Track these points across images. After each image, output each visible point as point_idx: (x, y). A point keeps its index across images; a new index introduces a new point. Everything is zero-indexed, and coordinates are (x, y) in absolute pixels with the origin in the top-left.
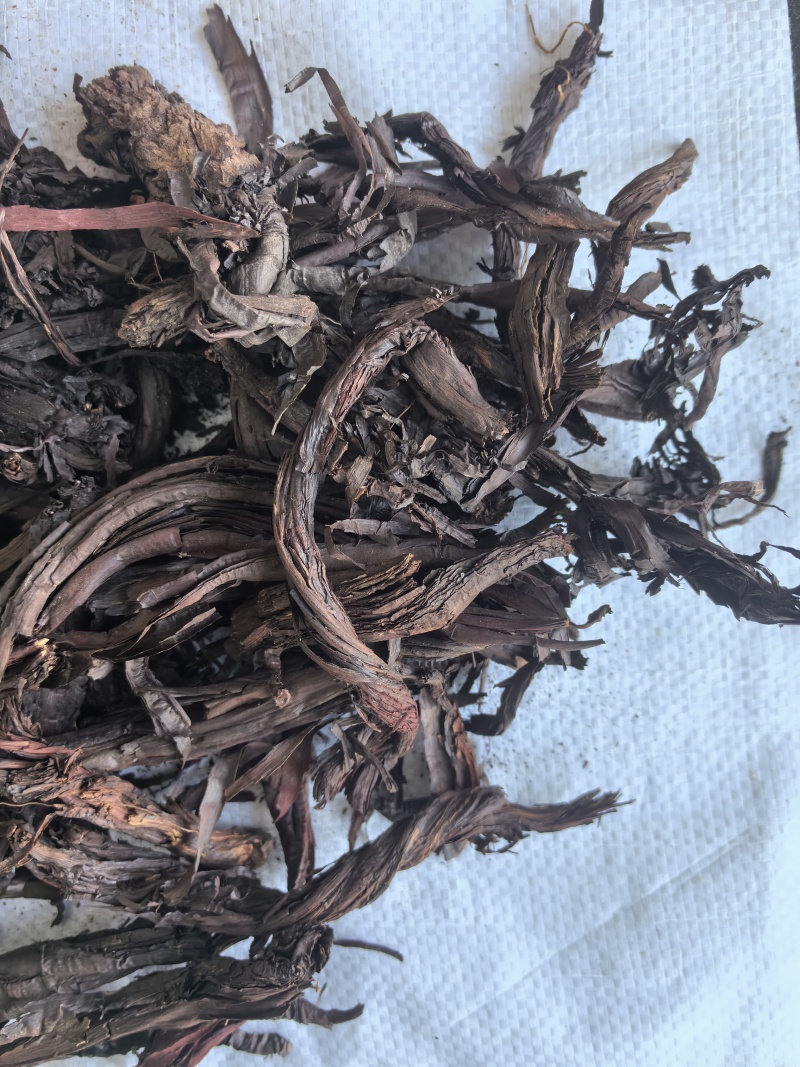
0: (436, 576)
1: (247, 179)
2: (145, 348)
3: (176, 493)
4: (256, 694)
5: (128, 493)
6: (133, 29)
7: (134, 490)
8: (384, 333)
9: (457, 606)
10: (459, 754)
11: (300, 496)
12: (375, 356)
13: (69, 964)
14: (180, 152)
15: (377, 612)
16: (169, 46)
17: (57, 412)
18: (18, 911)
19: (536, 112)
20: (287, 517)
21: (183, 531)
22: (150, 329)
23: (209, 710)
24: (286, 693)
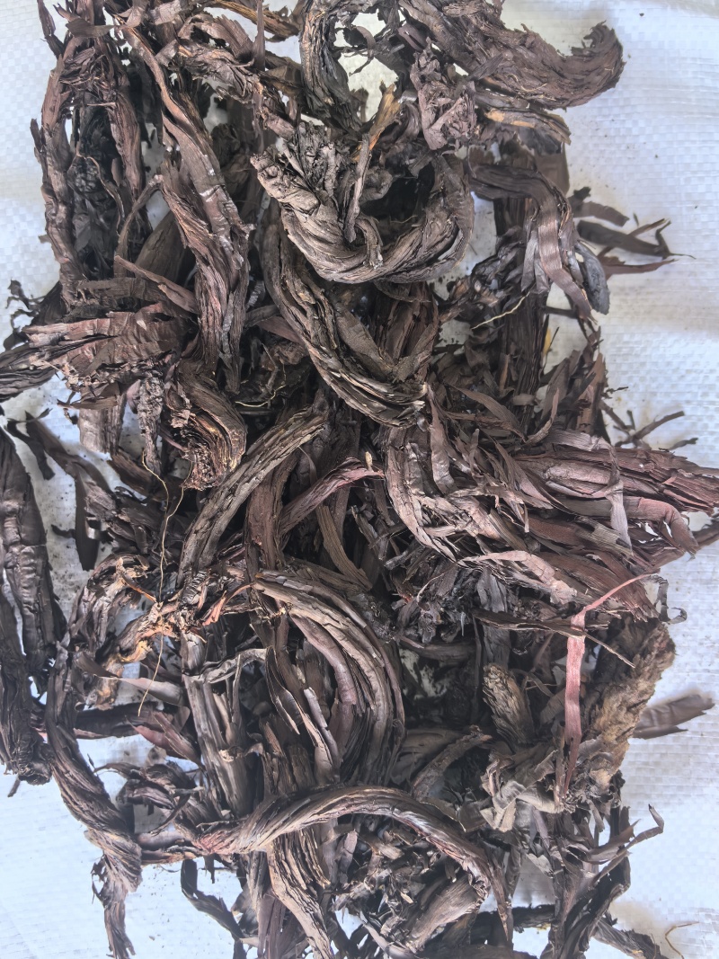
0: (312, 895)
1: (593, 788)
2: (482, 680)
3: (381, 702)
4: (229, 733)
5: (383, 665)
6: (701, 644)
7: (385, 669)
8: (483, 870)
9: (290, 904)
10: (168, 854)
11: (377, 806)
12: (470, 865)
13: (30, 568)
14: (614, 727)
15: (289, 852)
16: (688, 668)
17: (441, 598)
18: (63, 495)
19: (626, 934)
20: (362, 798)
21: (354, 706)
22: (496, 691)
23: (220, 695)
24: (230, 759)
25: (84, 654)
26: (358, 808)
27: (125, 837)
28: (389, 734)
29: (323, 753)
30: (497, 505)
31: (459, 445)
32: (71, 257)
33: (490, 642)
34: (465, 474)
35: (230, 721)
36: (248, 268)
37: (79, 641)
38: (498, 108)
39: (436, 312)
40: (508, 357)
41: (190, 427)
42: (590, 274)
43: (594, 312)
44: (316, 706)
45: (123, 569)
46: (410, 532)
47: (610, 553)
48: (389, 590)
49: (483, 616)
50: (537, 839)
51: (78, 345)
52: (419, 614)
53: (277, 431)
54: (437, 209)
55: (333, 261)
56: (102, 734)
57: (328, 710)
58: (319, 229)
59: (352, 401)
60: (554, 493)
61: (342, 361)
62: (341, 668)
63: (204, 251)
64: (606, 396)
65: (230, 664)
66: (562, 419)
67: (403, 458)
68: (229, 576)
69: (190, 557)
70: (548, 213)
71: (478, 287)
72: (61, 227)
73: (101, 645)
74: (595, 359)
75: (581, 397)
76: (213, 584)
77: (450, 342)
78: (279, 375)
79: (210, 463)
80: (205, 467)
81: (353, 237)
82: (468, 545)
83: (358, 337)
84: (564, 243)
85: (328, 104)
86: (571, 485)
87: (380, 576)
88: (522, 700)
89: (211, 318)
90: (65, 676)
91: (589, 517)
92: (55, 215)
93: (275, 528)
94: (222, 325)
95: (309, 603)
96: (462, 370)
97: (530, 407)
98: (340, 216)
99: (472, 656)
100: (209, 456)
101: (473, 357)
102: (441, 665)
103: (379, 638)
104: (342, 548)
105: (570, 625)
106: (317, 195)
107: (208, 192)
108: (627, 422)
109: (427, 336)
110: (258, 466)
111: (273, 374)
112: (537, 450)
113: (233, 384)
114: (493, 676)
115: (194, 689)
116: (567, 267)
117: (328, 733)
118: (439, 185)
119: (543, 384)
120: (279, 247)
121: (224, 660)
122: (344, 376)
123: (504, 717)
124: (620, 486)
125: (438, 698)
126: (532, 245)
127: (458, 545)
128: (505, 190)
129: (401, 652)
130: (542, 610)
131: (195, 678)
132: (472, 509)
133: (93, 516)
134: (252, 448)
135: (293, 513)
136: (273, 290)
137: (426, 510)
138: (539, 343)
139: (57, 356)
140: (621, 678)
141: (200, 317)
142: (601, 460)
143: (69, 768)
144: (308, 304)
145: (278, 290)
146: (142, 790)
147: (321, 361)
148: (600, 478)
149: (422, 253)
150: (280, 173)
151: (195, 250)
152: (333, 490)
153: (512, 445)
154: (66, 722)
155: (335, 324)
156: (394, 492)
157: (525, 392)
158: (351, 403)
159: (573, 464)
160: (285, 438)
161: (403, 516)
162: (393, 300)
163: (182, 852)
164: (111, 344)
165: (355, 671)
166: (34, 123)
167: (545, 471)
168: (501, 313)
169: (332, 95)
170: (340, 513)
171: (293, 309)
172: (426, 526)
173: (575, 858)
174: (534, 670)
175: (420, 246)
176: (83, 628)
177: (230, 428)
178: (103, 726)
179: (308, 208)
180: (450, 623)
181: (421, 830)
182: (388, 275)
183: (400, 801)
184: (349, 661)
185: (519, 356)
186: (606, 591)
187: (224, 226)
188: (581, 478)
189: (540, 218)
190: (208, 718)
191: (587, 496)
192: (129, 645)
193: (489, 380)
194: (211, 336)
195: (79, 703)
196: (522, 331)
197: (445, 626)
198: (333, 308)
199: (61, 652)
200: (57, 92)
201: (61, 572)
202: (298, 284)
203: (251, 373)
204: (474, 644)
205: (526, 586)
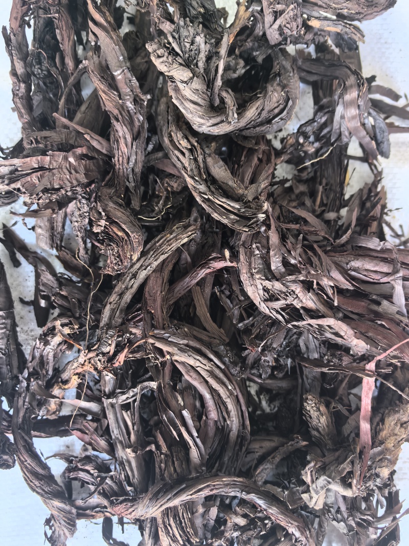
1: (378, 480)
3: (234, 419)
4: (133, 437)
5: (236, 394)
7: (237, 396)
10: (94, 514)
11: (230, 490)
12: (293, 530)
13: (2, 326)
14: (392, 438)
15: (171, 519)
17: (274, 349)
18: (27, 278)
20: (221, 485)
21: (216, 421)
22: (312, 412)
23: (126, 412)
24: (133, 455)
25: (37, 383)
26: (218, 491)
27: (65, 503)
28: (239, 440)
29: (194, 453)
30: (315, 286)
31: (289, 245)
32: (29, 119)
33: (307, 379)
34: (292, 265)
35: (133, 429)
36: (146, 126)
37: (34, 374)
38: (316, 18)
39: (273, 157)
40: (321, 188)
41: (105, 232)
42: (377, 131)
43: (379, 157)
44: (190, 422)
45: (61, 328)
46: (254, 305)
47: (391, 320)
48: (240, 342)
49: (303, 362)
50: (338, 511)
51: (28, 175)
52: (260, 359)
53: (165, 235)
54: (275, 85)
55: (203, 119)
56: (51, 434)
57: (198, 424)
58: (193, 95)
59: (216, 214)
60: (354, 278)
61: (209, 187)
62: (207, 396)
63: (116, 112)
64: (386, 214)
65: (133, 391)
66: (358, 229)
67: (250, 254)
68: (131, 333)
69: (106, 320)
70: (351, 86)
71: (301, 140)
72: (22, 99)
73: (49, 377)
74: (379, 189)
75: (371, 214)
76: (120, 339)
77: (282, 178)
78: (167, 199)
79: (119, 256)
80: (115, 259)
81: (217, 102)
82: (294, 313)
83: (220, 171)
84: (362, 107)
85: (200, 12)
86: (366, 274)
87: (234, 333)
88: (329, 418)
89: (121, 159)
90: (25, 398)
91: (378, 295)
92: (18, 90)
93: (163, 301)
94: (128, 163)
95: (186, 352)
96: (290, 197)
97: (336, 221)
98: (208, 87)
99: (295, 387)
100: (118, 252)
101: (297, 187)
102: (274, 392)
103: (233, 375)
104: (208, 314)
105: (364, 370)
106: (192, 71)
107: (119, 72)
108: (400, 233)
109: (267, 171)
110: (152, 259)
111: (163, 198)
112: (341, 249)
113: (136, 204)
114: (310, 402)
115: (110, 408)
116: (363, 125)
117: (198, 440)
118: (276, 68)
119: (344, 207)
120: (168, 112)
121: (130, 389)
122: (210, 197)
123: (317, 430)
124: (401, 274)
125: (272, 413)
126: (339, 110)
127: (287, 314)
128: (320, 75)
129: (248, 383)
130: (344, 358)
131: (110, 400)
132: (298, 289)
133: (44, 292)
134: (148, 246)
135: (176, 290)
136: (163, 141)
137: (265, 290)
138: (342, 178)
139: (14, 182)
140: (396, 404)
141: (114, 158)
142: (386, 256)
143: (27, 459)
144: (186, 148)
145: (166, 140)
146: (76, 473)
147: (194, 187)
148: (385, 268)
149: (264, 114)
150: (166, 54)
151: (110, 112)
152: (203, 276)
153: (324, 246)
154: (26, 428)
155: (205, 162)
156: (244, 277)
157: (333, 211)
158: (215, 216)
159: (367, 259)
160: (170, 240)
161: (250, 293)
162: (244, 148)
163: (103, 512)
164: (51, 174)
165: (216, 398)
166: (4, 28)
167: (347, 264)
168: (316, 158)
169: (204, 7)
170: (208, 291)
171: (176, 152)
172: (265, 301)
173: (364, 525)
174: (337, 398)
175: (263, 109)
176: (37, 366)
177: (132, 232)
178: (51, 429)
179: (185, 80)
180: (281, 365)
181: (260, 506)
182: (241, 130)
183: (246, 487)
184: (212, 391)
185: (328, 187)
186: (391, 347)
187: (130, 95)
188: (372, 269)
189: (345, 89)
190: (119, 427)
191: (376, 281)
192: (67, 378)
193: (308, 202)
194: (121, 171)
195: (34, 416)
196: (330, 170)
197: (277, 367)
198: (203, 151)
199: (22, 382)
200: (18, 6)
201: (25, 328)
202: (180, 135)
203: (149, 197)
204: (296, 379)
205: (333, 342)
